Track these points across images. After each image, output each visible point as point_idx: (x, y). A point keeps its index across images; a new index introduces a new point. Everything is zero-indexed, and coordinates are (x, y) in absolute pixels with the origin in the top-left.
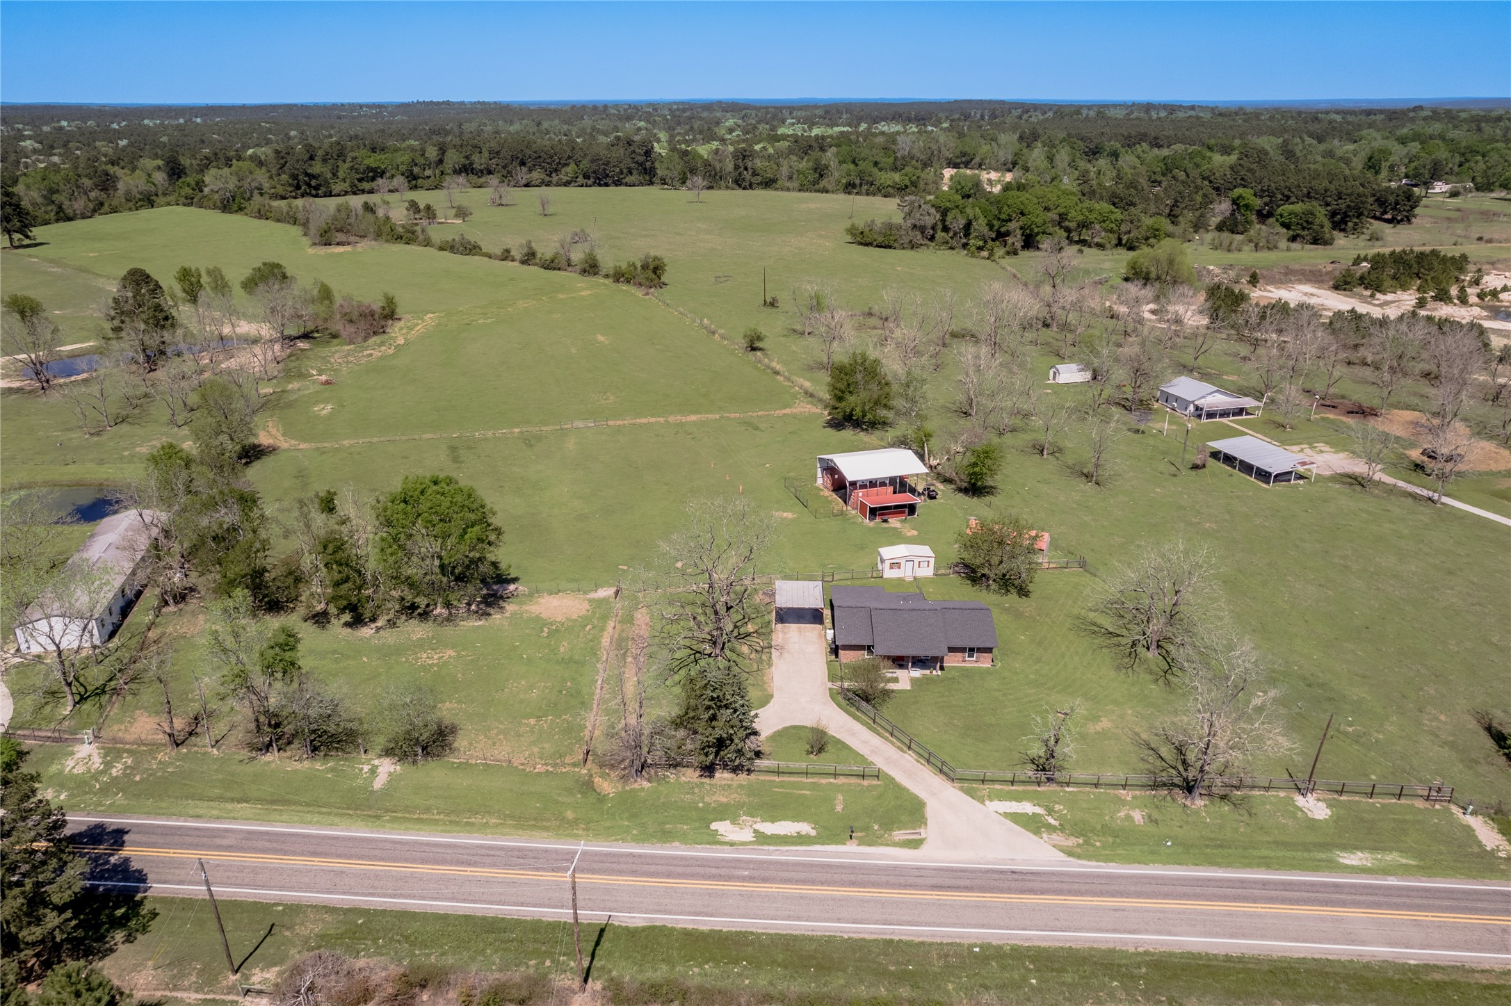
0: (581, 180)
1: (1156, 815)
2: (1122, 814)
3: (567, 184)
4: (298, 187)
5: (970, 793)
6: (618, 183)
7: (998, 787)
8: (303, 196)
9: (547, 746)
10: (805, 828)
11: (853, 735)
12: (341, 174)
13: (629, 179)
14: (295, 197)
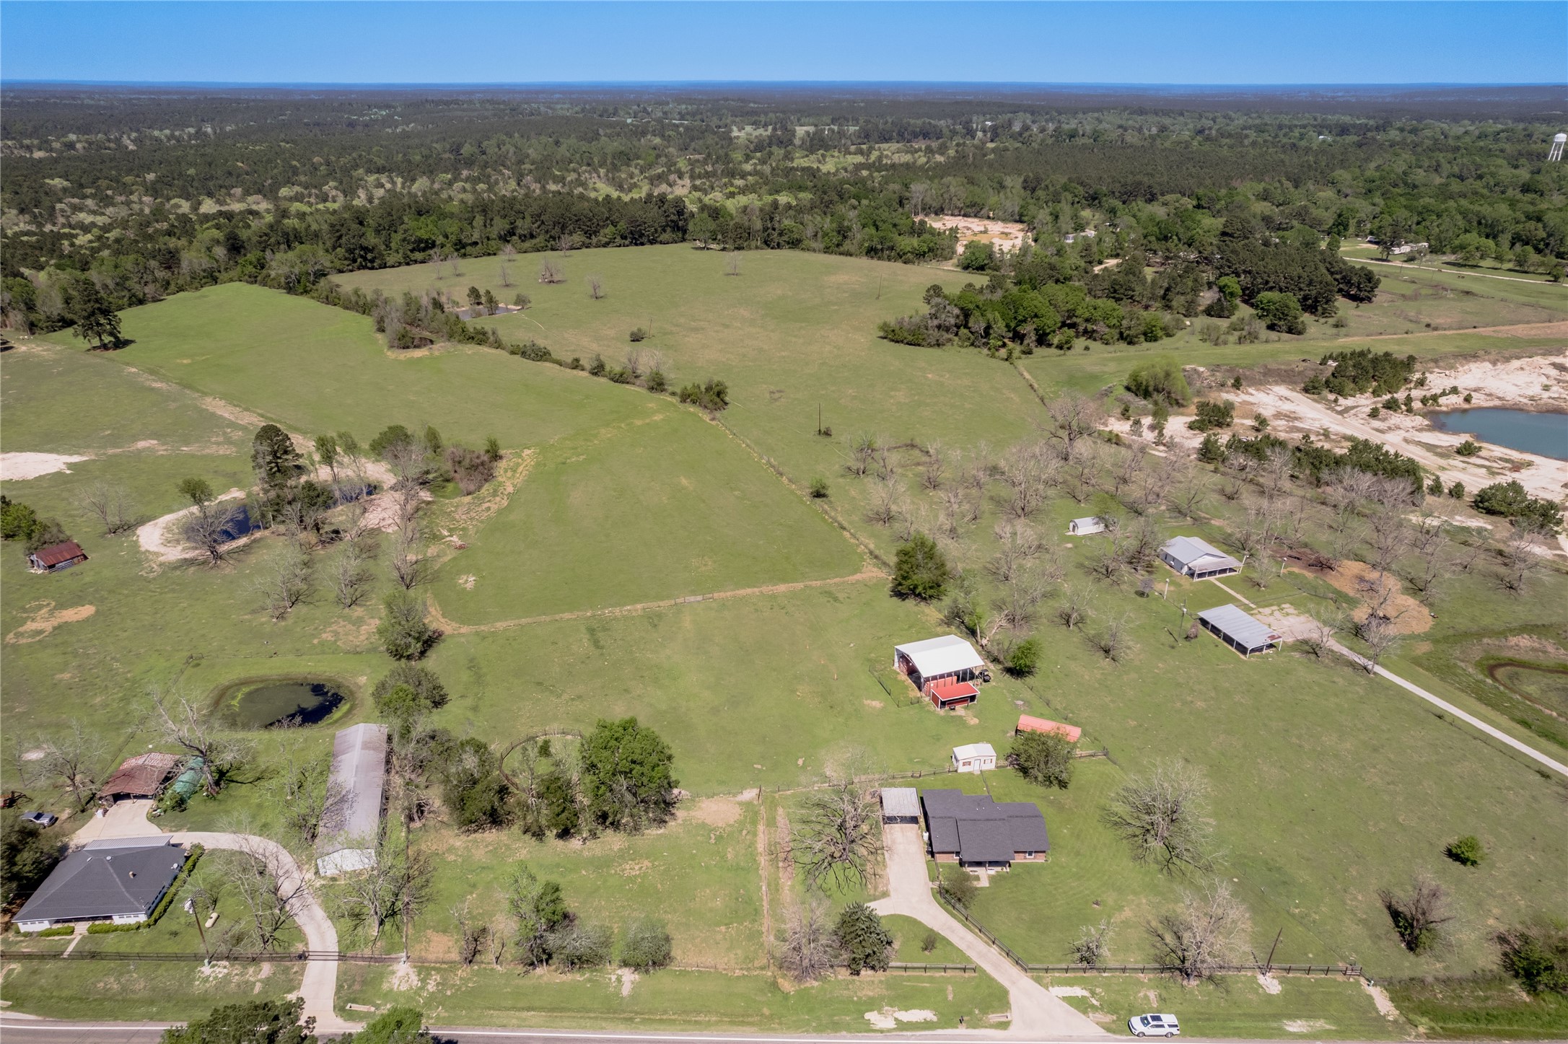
0: (618, 240)
1: (1164, 994)
2: (1141, 994)
3: (606, 245)
4: (354, 261)
5: (1038, 980)
6: (653, 242)
7: (1057, 975)
8: (359, 269)
9: (739, 952)
10: (928, 1015)
11: (953, 931)
12: (393, 245)
13: (664, 237)
14: (351, 271)
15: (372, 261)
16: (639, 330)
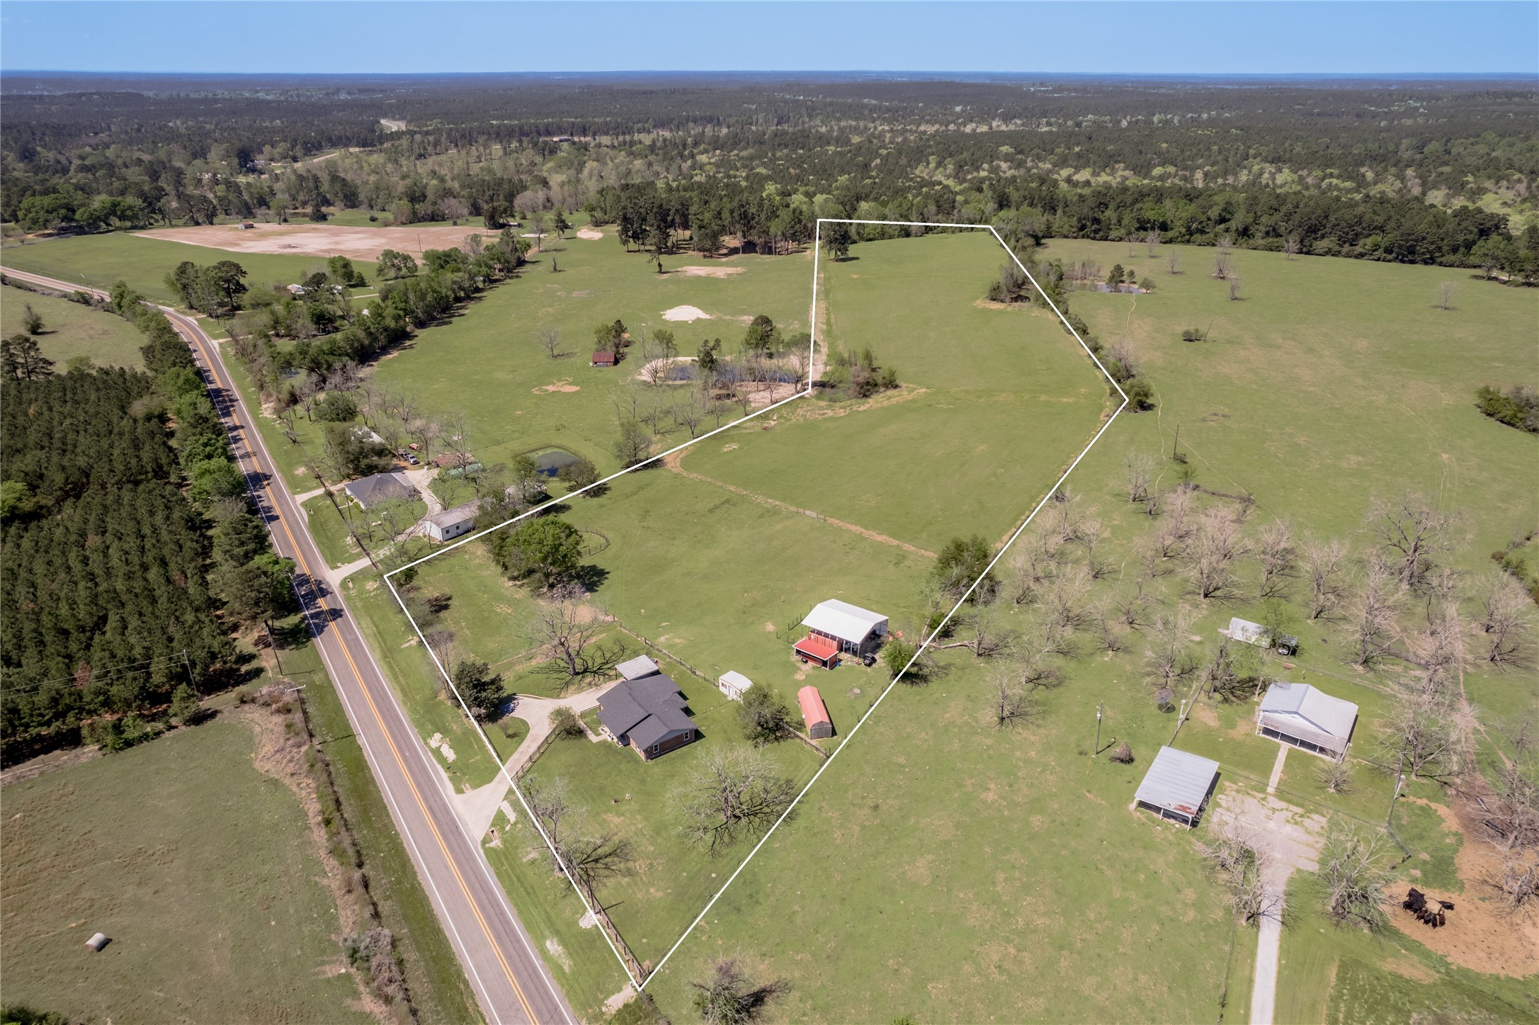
10: (451, 757)
11: (533, 741)
14: (1075, 238)
15: (1096, 232)
16: (1197, 331)
